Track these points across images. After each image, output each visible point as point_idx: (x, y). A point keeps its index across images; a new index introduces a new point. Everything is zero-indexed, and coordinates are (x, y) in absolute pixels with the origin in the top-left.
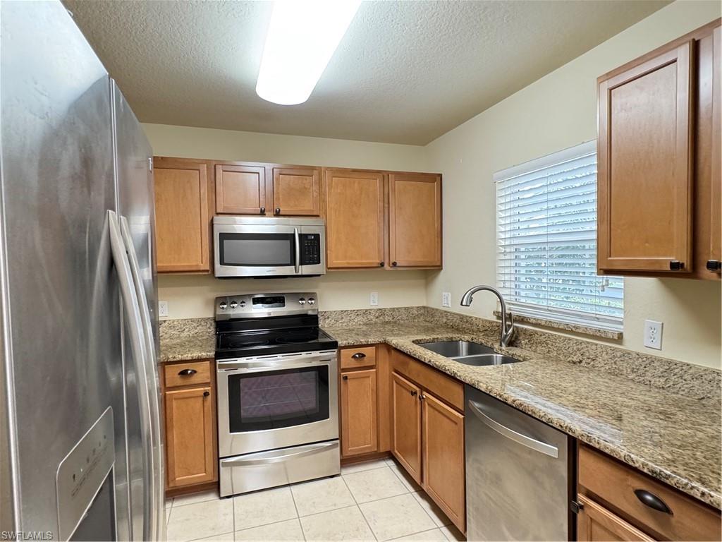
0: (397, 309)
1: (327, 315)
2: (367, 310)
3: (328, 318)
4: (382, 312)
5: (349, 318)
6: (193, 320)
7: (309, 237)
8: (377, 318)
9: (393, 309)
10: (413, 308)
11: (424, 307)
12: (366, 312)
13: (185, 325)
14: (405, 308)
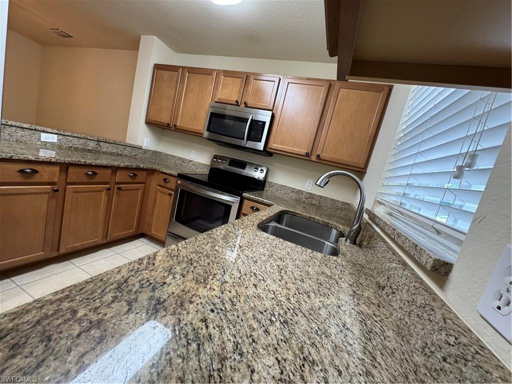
0: (324, 197)
1: (272, 185)
2: (300, 191)
3: (272, 187)
4: (312, 196)
5: (286, 191)
6: (203, 164)
7: (259, 123)
8: (306, 198)
9: (321, 197)
10: (339, 201)
11: (348, 204)
12: (299, 192)
13: (199, 165)
14: (332, 199)
